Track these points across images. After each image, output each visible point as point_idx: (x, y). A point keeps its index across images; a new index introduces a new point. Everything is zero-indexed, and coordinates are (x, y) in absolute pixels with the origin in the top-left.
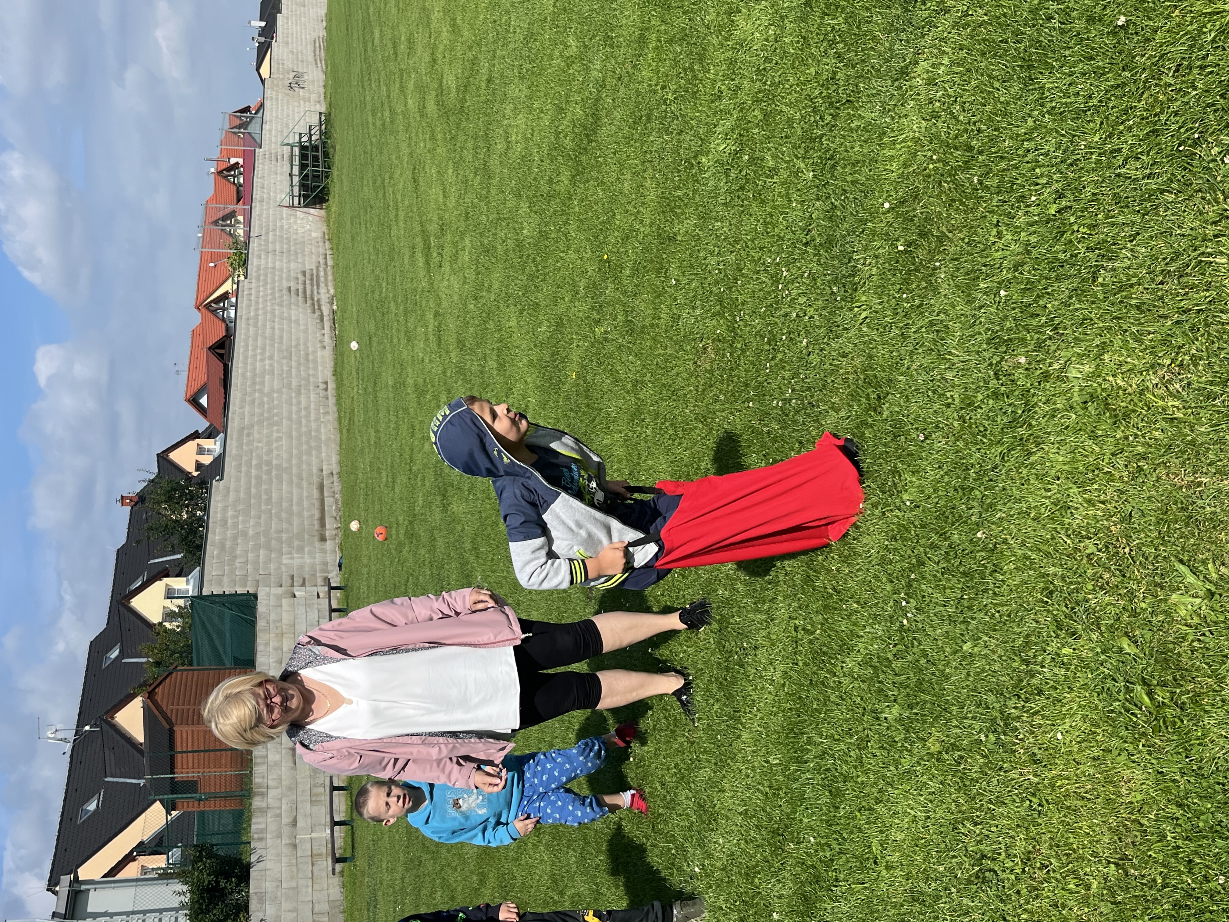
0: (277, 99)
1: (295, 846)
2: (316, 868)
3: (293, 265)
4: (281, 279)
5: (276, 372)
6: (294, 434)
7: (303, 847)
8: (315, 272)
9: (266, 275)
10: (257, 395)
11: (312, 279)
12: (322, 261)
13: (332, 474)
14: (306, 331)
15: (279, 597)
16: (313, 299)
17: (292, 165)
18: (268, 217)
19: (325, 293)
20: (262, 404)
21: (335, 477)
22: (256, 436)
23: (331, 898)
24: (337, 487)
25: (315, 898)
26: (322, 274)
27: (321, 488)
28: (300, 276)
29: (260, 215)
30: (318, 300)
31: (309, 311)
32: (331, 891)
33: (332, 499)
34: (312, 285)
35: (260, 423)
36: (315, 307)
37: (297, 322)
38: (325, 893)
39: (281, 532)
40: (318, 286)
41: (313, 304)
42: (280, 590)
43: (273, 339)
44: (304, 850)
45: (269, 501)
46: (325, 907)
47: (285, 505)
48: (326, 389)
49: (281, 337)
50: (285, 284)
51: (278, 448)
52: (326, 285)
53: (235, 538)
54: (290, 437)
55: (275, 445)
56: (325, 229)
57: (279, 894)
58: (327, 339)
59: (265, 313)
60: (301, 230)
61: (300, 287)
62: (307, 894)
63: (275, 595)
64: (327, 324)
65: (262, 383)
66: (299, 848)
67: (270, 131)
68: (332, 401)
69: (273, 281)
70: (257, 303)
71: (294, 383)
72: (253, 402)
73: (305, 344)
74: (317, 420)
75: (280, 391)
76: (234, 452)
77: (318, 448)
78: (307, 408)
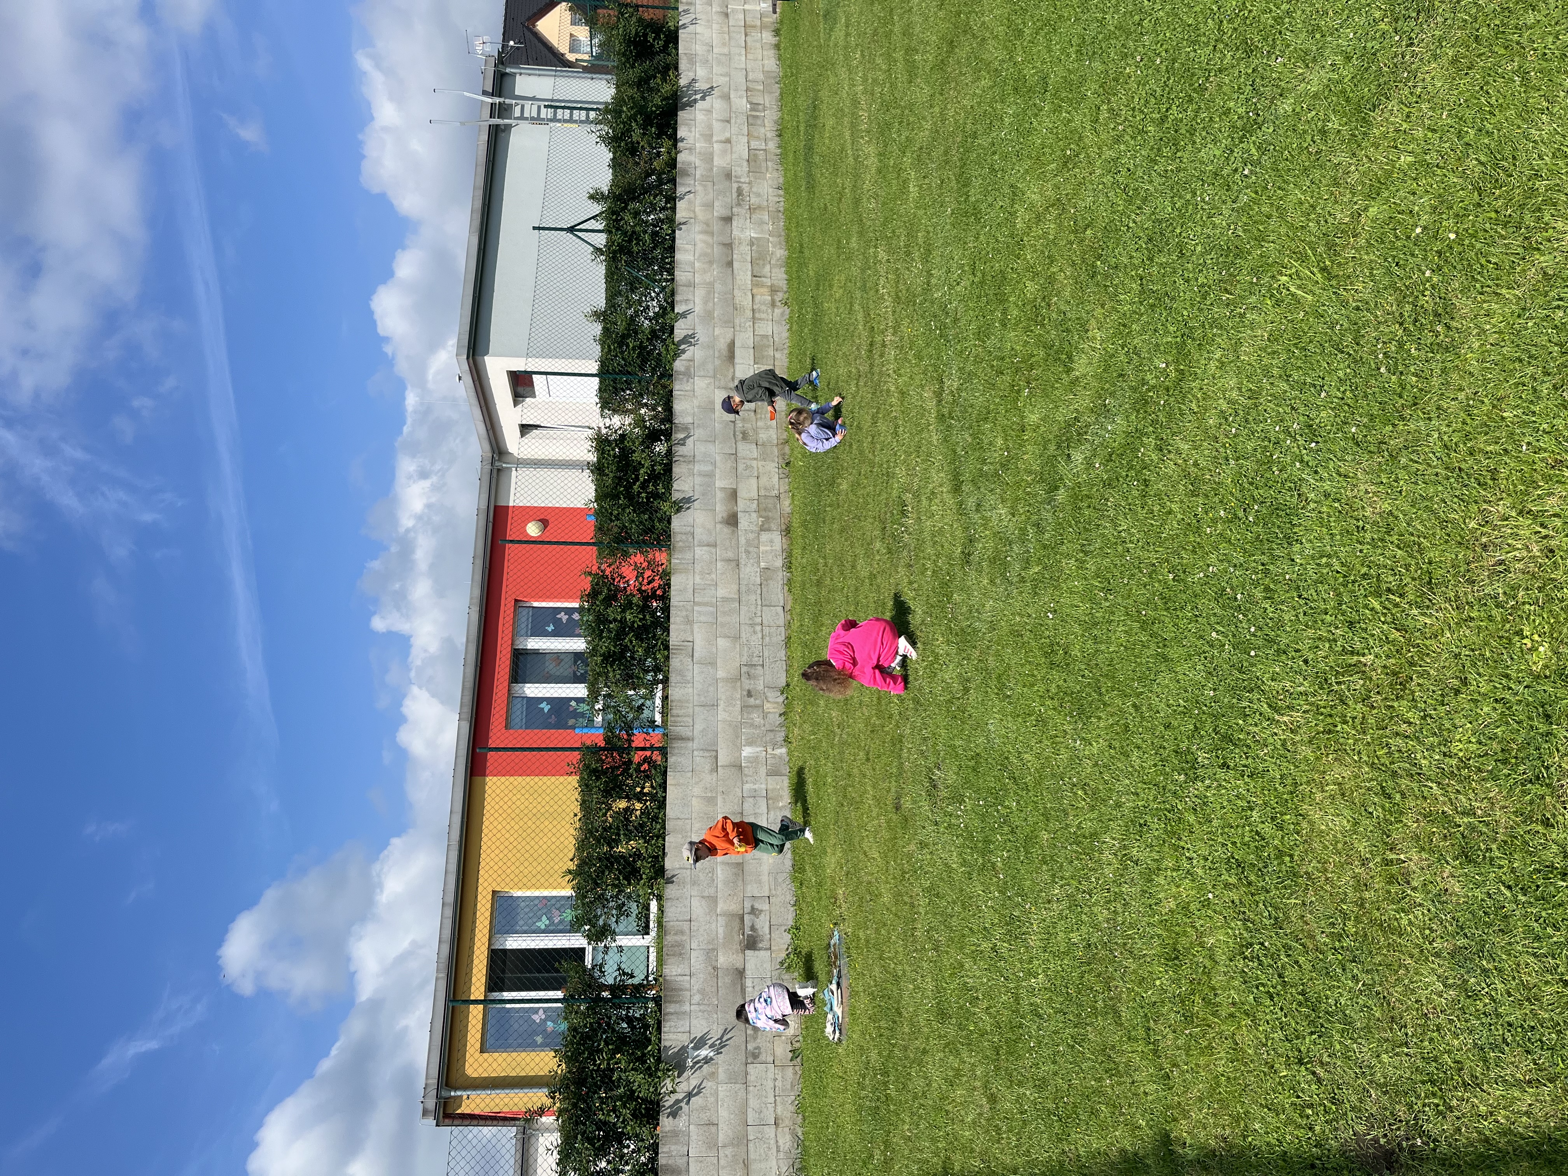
1: (727, 15)
2: (749, 39)
7: (736, 17)
23: (765, 69)
25: (749, 67)
32: (766, 62)
38: (760, 63)
44: (737, 19)
46: (761, 77)
57: (710, 58)
62: (740, 61)
66: (731, 17)
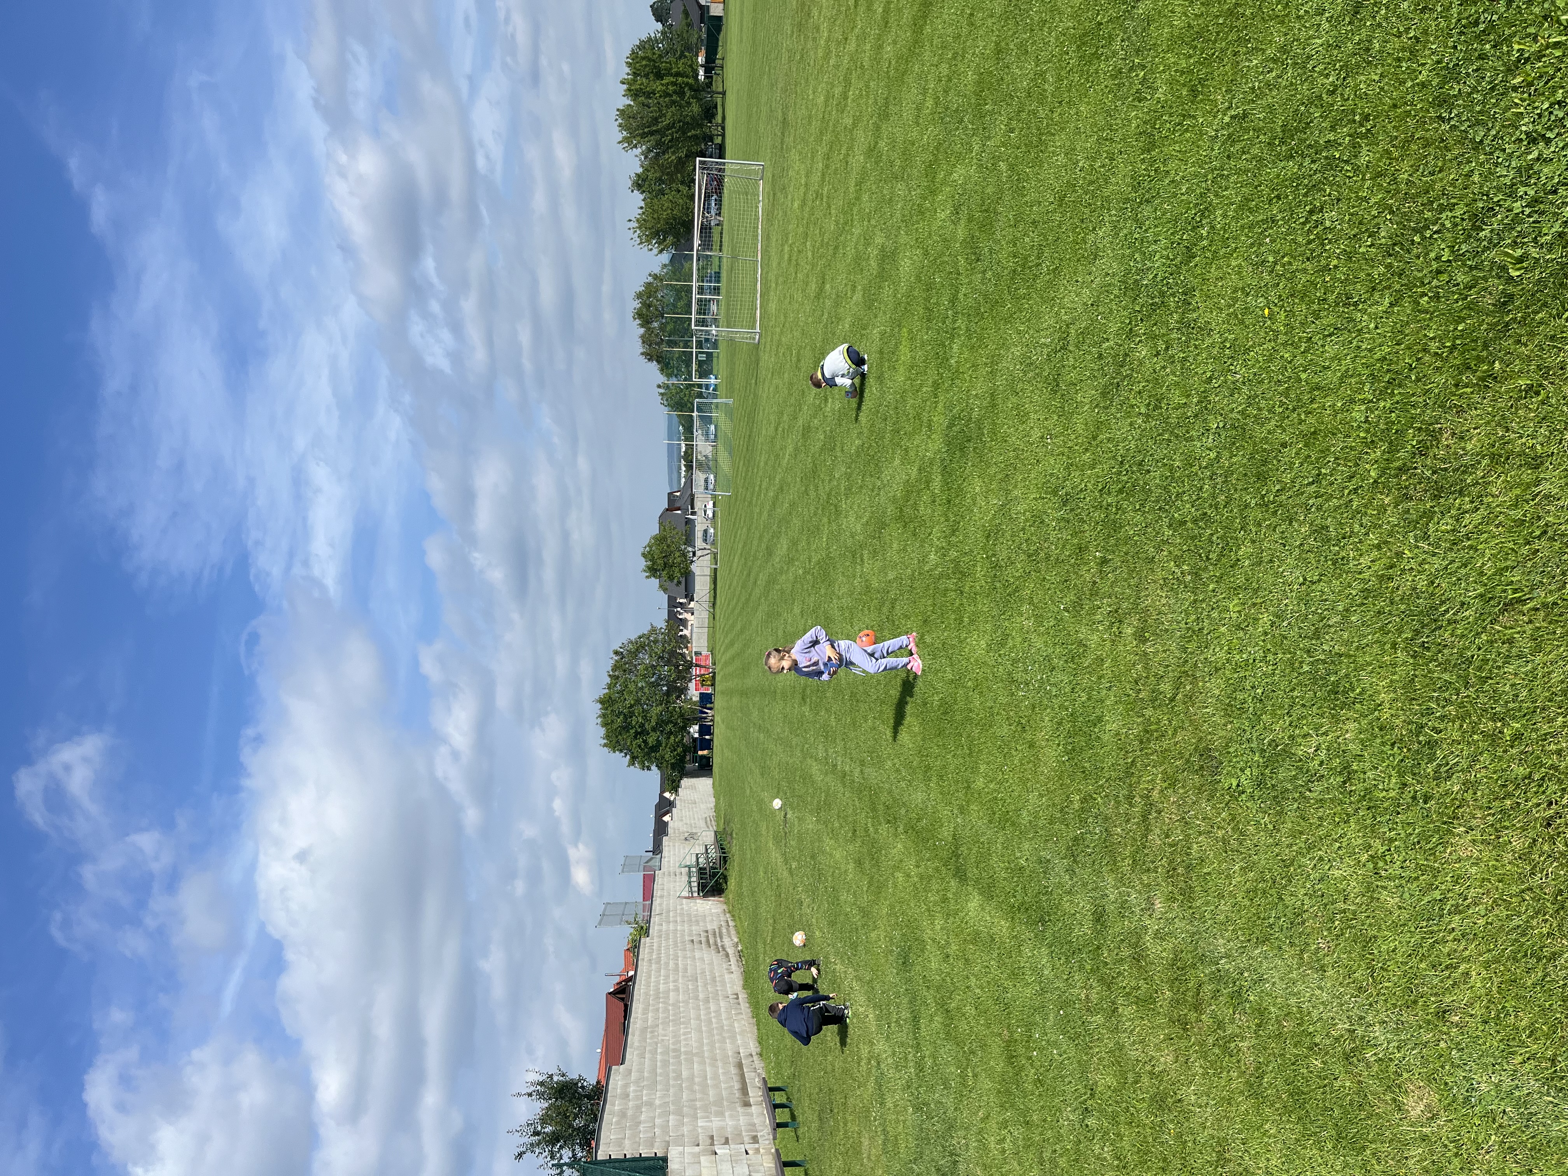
0: (674, 846)
3: (694, 928)
4: (683, 935)
5: (681, 991)
6: (704, 1028)
8: (717, 931)
9: (668, 935)
10: (661, 1005)
11: (715, 934)
12: (723, 924)
13: (751, 1055)
14: (711, 964)
15: (698, 1155)
16: (716, 944)
17: (690, 877)
18: (668, 904)
19: (730, 942)
20: (666, 1010)
21: (755, 1058)
22: (661, 1031)
24: (758, 1063)
26: (724, 931)
27: (740, 1066)
28: (703, 934)
29: (660, 905)
30: (722, 946)
31: (713, 952)
33: (753, 1074)
34: (715, 937)
35: (666, 1023)
36: (720, 949)
37: (702, 959)
39: (695, 1100)
40: (721, 938)
41: (718, 948)
42: (697, 1149)
43: (676, 970)
45: (679, 1076)
47: (697, 1080)
48: (737, 998)
49: (685, 970)
50: (687, 938)
51: (685, 1040)
52: (730, 937)
53: (638, 1108)
54: (700, 1031)
55: (682, 1037)
56: (725, 907)
58: (734, 968)
59: (668, 956)
60: (700, 909)
61: (703, 940)
63: (689, 1153)
64: (733, 960)
65: (668, 997)
67: (669, 862)
68: (745, 1006)
69: (675, 937)
70: (659, 950)
71: (701, 996)
72: (658, 1010)
73: (712, 972)
74: (729, 1018)
75: (686, 1002)
76: (636, 1044)
77: (733, 1038)
78: (718, 1012)
